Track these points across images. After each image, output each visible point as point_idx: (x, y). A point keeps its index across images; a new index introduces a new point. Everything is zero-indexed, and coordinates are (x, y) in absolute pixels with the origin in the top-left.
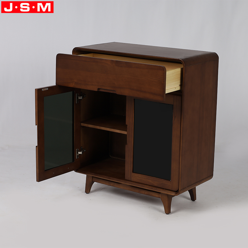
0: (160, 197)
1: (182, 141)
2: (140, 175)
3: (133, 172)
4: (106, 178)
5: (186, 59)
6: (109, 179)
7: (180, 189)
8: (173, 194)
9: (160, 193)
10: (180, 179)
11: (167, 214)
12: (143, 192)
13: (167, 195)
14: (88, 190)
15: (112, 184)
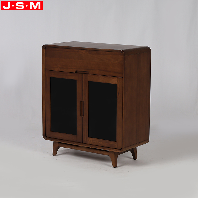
0: (109, 155)
1: (124, 111)
2: (93, 139)
3: (88, 137)
4: (68, 142)
5: (125, 50)
6: (71, 143)
7: (123, 147)
8: (118, 151)
9: (109, 151)
10: (123, 139)
11: (114, 167)
12: (97, 151)
13: (114, 153)
14: (55, 153)
15: (73, 147)
